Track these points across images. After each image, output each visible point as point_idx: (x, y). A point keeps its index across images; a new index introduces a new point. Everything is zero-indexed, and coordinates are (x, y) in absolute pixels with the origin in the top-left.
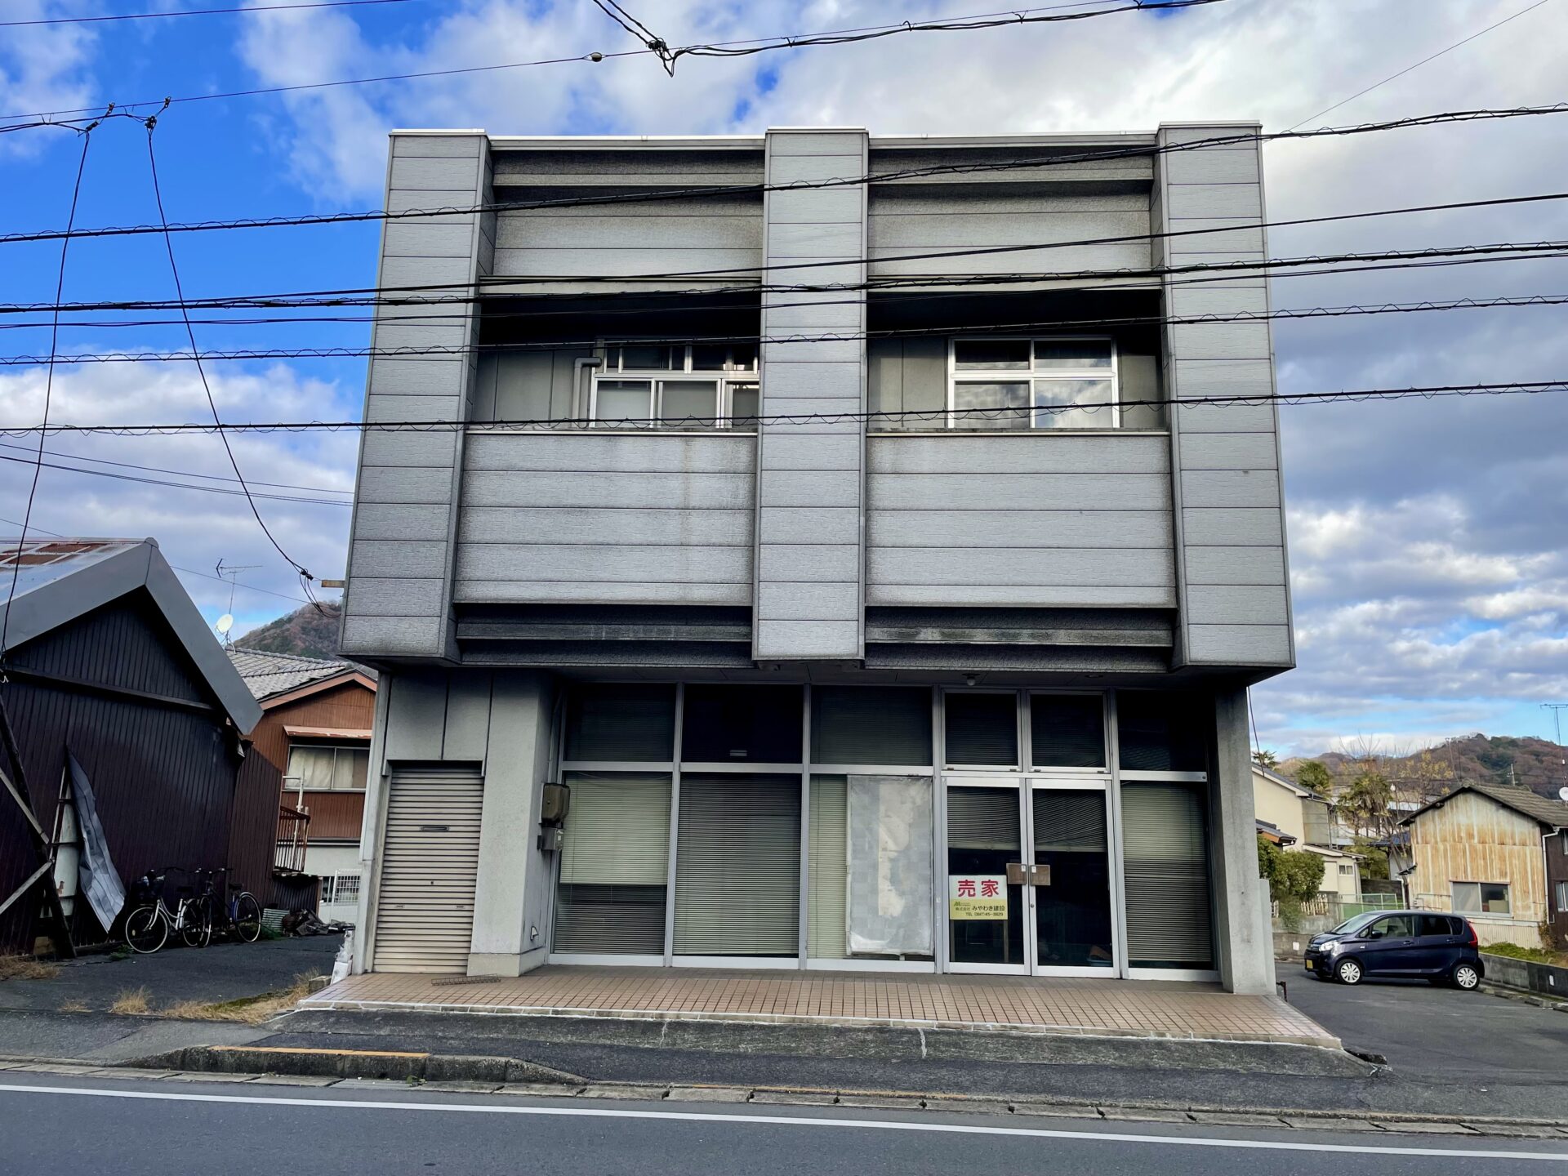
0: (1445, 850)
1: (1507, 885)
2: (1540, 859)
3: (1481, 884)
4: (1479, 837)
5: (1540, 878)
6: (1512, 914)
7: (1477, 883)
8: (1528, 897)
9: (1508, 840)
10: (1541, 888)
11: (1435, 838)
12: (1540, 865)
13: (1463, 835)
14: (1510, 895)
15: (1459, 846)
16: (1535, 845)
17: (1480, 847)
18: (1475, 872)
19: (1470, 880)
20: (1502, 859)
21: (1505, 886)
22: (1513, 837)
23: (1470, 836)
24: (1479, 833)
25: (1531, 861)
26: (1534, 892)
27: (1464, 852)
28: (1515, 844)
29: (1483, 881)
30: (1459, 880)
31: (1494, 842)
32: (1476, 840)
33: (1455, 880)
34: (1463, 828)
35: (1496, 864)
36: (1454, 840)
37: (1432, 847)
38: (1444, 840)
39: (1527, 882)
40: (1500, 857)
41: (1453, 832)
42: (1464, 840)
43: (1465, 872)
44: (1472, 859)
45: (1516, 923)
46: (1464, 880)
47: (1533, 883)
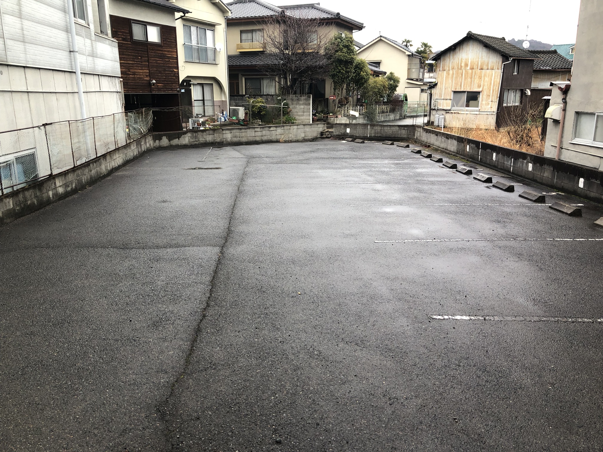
0: (453, 74)
1: (480, 92)
2: (499, 77)
3: (467, 92)
4: (471, 66)
5: (497, 88)
6: (480, 108)
7: (465, 92)
8: (489, 99)
9: (485, 67)
10: (496, 93)
11: (449, 67)
12: (498, 80)
13: (463, 65)
14: (480, 98)
15: (460, 71)
16: (498, 69)
17: (470, 71)
18: (465, 86)
19: (462, 90)
20: (480, 78)
21: (479, 93)
22: (487, 65)
23: (466, 65)
24: (471, 63)
25: (494, 78)
26: (493, 96)
27: (462, 75)
28: (488, 69)
29: (468, 90)
30: (457, 90)
31: (477, 68)
32: (469, 68)
33: (455, 90)
34: (463, 61)
35: (477, 81)
36: (458, 68)
37: (446, 73)
38: (453, 68)
39: (490, 90)
40: (479, 76)
41: (458, 63)
42: (463, 68)
43: (461, 86)
44: (465, 78)
45: (480, 113)
46: (459, 90)
47: (493, 90)
